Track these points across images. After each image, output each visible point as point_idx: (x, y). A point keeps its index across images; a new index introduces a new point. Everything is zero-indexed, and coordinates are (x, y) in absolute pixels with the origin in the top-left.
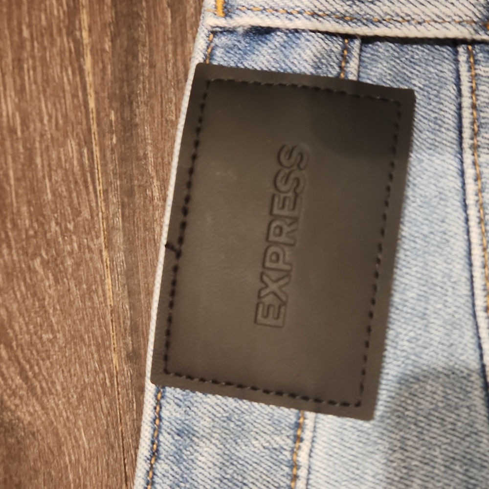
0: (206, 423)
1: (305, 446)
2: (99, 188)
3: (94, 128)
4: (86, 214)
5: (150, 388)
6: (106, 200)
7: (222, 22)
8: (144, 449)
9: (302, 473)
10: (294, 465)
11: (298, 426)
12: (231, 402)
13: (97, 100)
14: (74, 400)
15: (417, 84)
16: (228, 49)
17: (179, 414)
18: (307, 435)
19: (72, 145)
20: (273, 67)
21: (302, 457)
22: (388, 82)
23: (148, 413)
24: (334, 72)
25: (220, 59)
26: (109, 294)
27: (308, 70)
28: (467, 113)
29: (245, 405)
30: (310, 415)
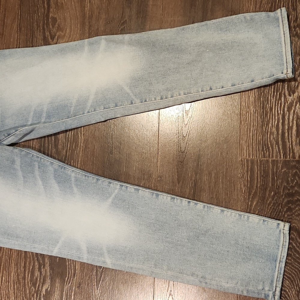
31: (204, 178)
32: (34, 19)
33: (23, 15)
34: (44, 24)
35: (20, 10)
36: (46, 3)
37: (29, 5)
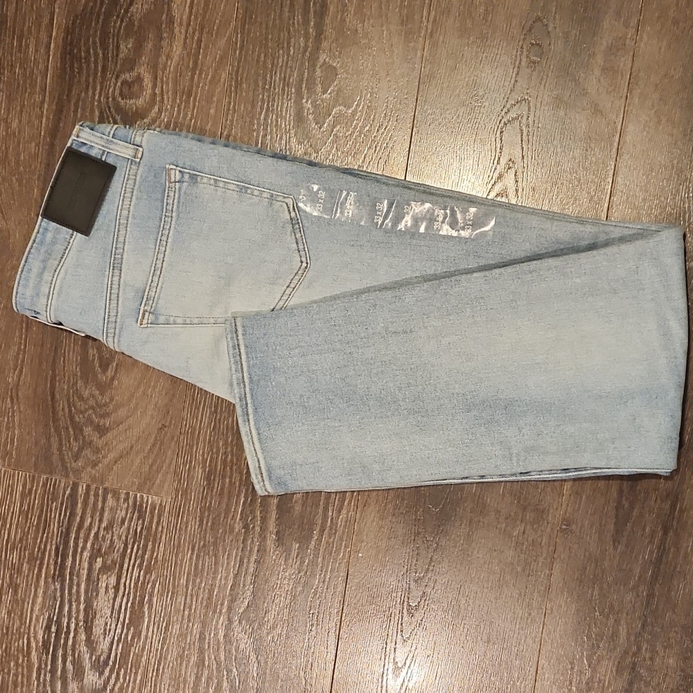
0: (51, 228)
1: (72, 239)
2: (39, 160)
3: (42, 141)
4: (33, 167)
5: (40, 217)
6: (40, 165)
7: (75, 138)
8: (36, 231)
9: (70, 245)
10: (69, 243)
11: (72, 235)
12: (58, 225)
13: (45, 133)
14: (17, 223)
15: (118, 165)
16: (76, 144)
17: (45, 225)
18: (74, 237)
19: (33, 144)
20: (86, 152)
21: (71, 241)
22: (112, 163)
23: (38, 223)
24: (99, 157)
25: (74, 146)
26: (35, 194)
27: (94, 155)
28: (126, 175)
29: (61, 227)
30: (75, 232)
31: (685, 545)
32: (275, 62)
33: (248, 49)
34: (302, 80)
35: (242, 34)
36: (312, 23)
37: (267, 25)
